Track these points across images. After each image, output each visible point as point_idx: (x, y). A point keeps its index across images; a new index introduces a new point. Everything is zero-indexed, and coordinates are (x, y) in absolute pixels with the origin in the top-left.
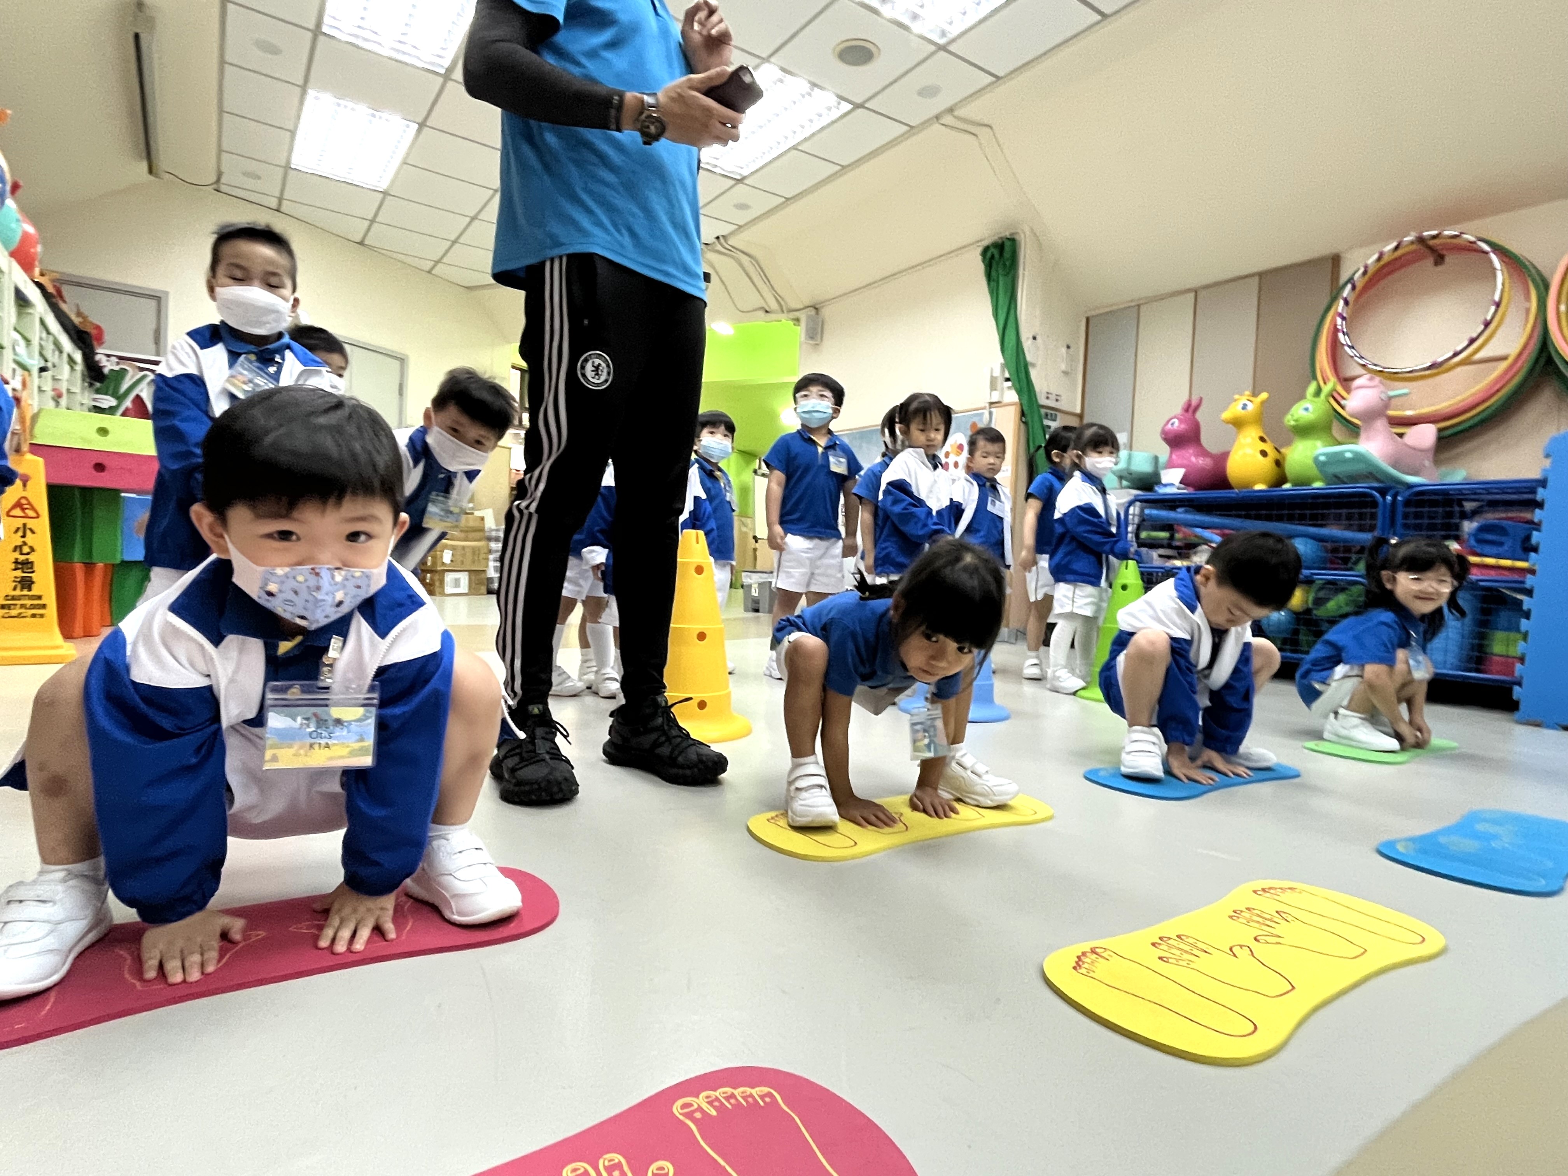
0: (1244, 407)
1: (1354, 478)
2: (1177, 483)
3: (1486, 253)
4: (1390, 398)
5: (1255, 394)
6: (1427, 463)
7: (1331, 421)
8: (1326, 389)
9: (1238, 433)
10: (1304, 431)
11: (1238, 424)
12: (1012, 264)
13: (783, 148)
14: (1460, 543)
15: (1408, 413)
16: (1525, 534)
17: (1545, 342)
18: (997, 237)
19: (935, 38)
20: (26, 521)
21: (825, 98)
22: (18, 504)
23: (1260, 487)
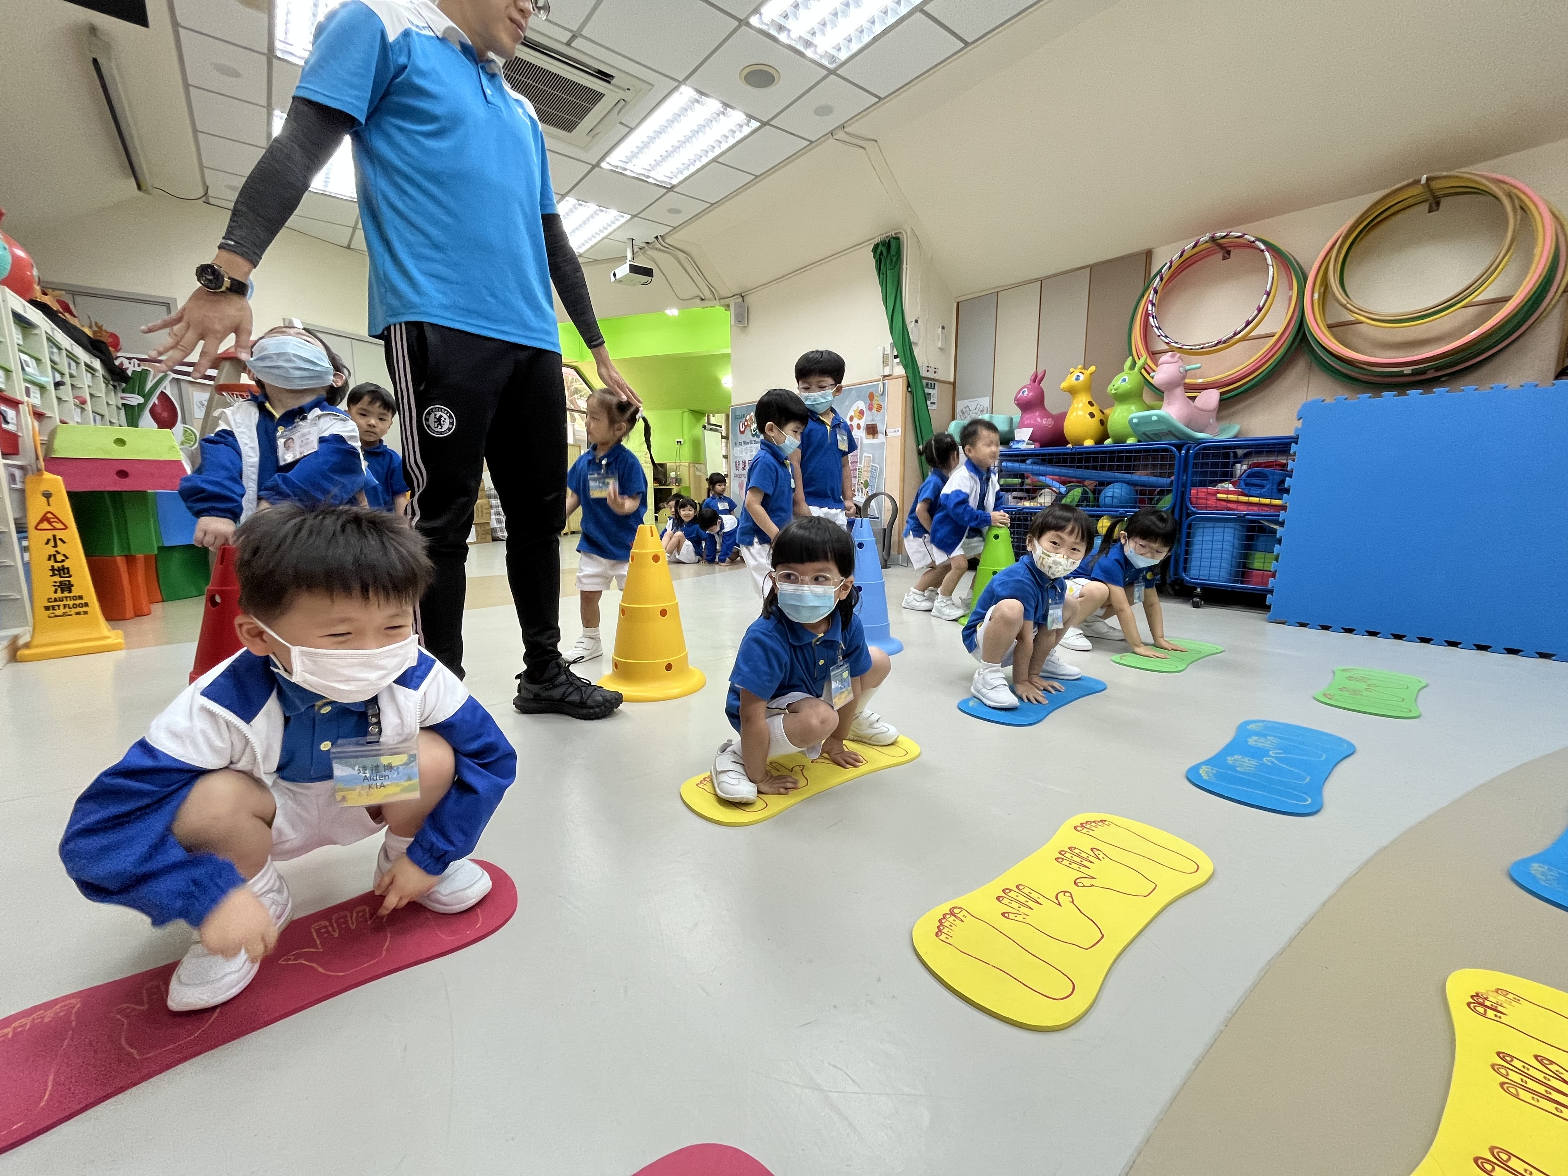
0: (1078, 378)
1: (1158, 436)
2: (1026, 439)
3: (1262, 251)
4: (1186, 371)
5: (1085, 367)
6: (1211, 421)
7: (1143, 388)
8: (1139, 363)
9: (1074, 398)
10: (1122, 398)
11: (1072, 392)
12: (897, 259)
13: (705, 160)
14: (1234, 484)
15: (1200, 381)
16: (1281, 478)
17: (1302, 323)
18: (884, 236)
19: (825, 62)
20: (55, 532)
21: (737, 116)
22: (44, 519)
23: (1088, 443)
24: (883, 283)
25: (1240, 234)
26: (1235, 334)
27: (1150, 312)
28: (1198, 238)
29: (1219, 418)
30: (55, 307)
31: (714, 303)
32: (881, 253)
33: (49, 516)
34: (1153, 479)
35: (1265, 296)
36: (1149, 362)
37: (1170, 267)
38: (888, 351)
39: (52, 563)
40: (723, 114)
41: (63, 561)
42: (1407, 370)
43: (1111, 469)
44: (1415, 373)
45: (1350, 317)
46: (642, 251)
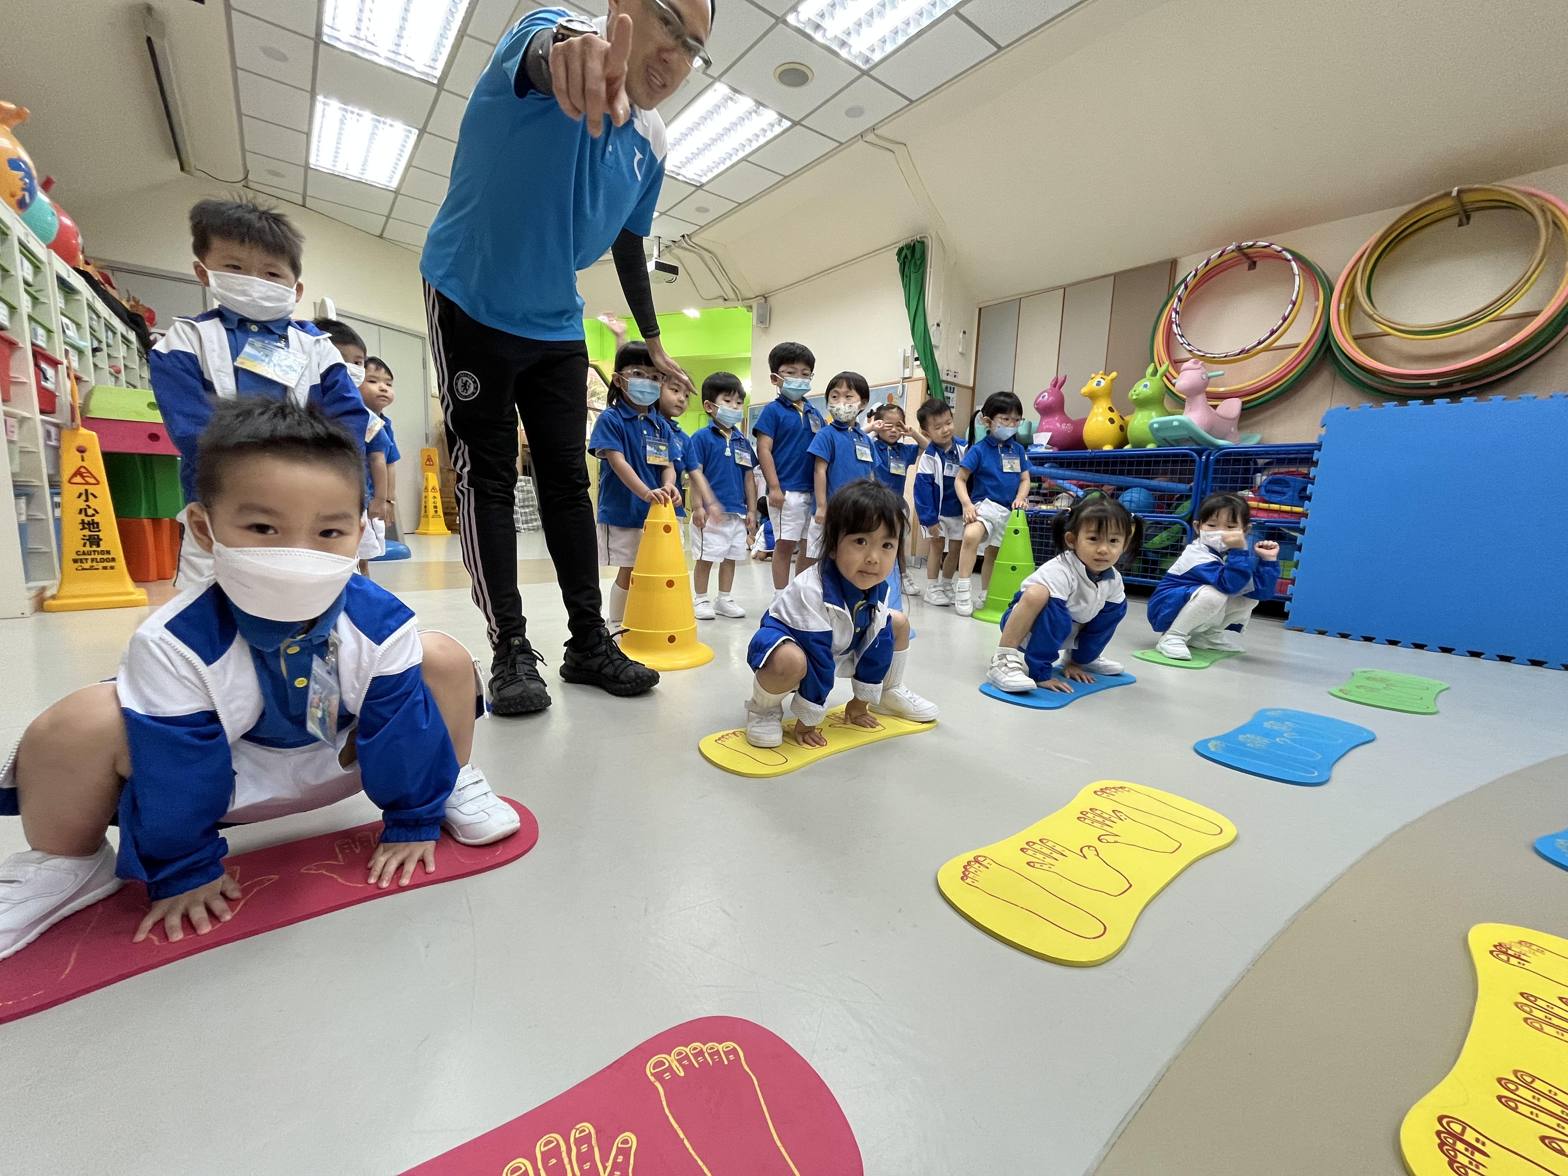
0: (1098, 384)
1: (1178, 442)
2: (1045, 443)
3: (1289, 261)
4: (1209, 378)
5: (1107, 373)
6: (1232, 429)
7: (1164, 395)
8: (1161, 370)
9: (1094, 404)
10: (1143, 403)
11: (1093, 397)
12: (921, 263)
13: (735, 159)
14: (1253, 492)
15: (1222, 389)
16: (1302, 486)
17: (1327, 334)
18: (910, 240)
19: (860, 64)
20: (87, 487)
21: (769, 115)
22: (78, 473)
23: (1108, 448)
24: (907, 287)
25: (1267, 244)
26: (1259, 343)
27: (1174, 320)
28: (1224, 248)
29: (1240, 428)
30: (97, 277)
31: (736, 303)
32: (906, 257)
33: (83, 470)
34: (1172, 485)
35: (1291, 306)
36: (1171, 370)
37: (1195, 275)
38: (909, 353)
39: (83, 516)
40: (756, 112)
41: (93, 515)
42: (1433, 382)
43: (1129, 473)
44: (1440, 386)
45: (1377, 329)
46: (668, 249)
